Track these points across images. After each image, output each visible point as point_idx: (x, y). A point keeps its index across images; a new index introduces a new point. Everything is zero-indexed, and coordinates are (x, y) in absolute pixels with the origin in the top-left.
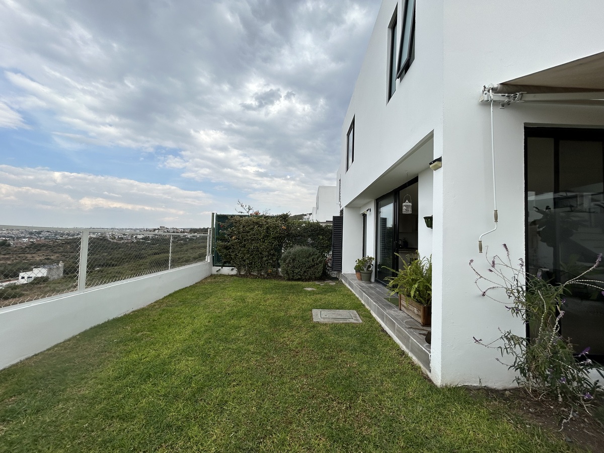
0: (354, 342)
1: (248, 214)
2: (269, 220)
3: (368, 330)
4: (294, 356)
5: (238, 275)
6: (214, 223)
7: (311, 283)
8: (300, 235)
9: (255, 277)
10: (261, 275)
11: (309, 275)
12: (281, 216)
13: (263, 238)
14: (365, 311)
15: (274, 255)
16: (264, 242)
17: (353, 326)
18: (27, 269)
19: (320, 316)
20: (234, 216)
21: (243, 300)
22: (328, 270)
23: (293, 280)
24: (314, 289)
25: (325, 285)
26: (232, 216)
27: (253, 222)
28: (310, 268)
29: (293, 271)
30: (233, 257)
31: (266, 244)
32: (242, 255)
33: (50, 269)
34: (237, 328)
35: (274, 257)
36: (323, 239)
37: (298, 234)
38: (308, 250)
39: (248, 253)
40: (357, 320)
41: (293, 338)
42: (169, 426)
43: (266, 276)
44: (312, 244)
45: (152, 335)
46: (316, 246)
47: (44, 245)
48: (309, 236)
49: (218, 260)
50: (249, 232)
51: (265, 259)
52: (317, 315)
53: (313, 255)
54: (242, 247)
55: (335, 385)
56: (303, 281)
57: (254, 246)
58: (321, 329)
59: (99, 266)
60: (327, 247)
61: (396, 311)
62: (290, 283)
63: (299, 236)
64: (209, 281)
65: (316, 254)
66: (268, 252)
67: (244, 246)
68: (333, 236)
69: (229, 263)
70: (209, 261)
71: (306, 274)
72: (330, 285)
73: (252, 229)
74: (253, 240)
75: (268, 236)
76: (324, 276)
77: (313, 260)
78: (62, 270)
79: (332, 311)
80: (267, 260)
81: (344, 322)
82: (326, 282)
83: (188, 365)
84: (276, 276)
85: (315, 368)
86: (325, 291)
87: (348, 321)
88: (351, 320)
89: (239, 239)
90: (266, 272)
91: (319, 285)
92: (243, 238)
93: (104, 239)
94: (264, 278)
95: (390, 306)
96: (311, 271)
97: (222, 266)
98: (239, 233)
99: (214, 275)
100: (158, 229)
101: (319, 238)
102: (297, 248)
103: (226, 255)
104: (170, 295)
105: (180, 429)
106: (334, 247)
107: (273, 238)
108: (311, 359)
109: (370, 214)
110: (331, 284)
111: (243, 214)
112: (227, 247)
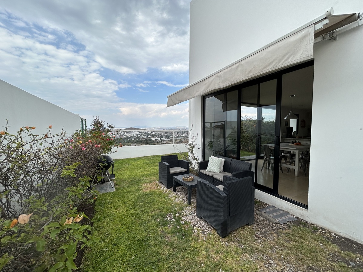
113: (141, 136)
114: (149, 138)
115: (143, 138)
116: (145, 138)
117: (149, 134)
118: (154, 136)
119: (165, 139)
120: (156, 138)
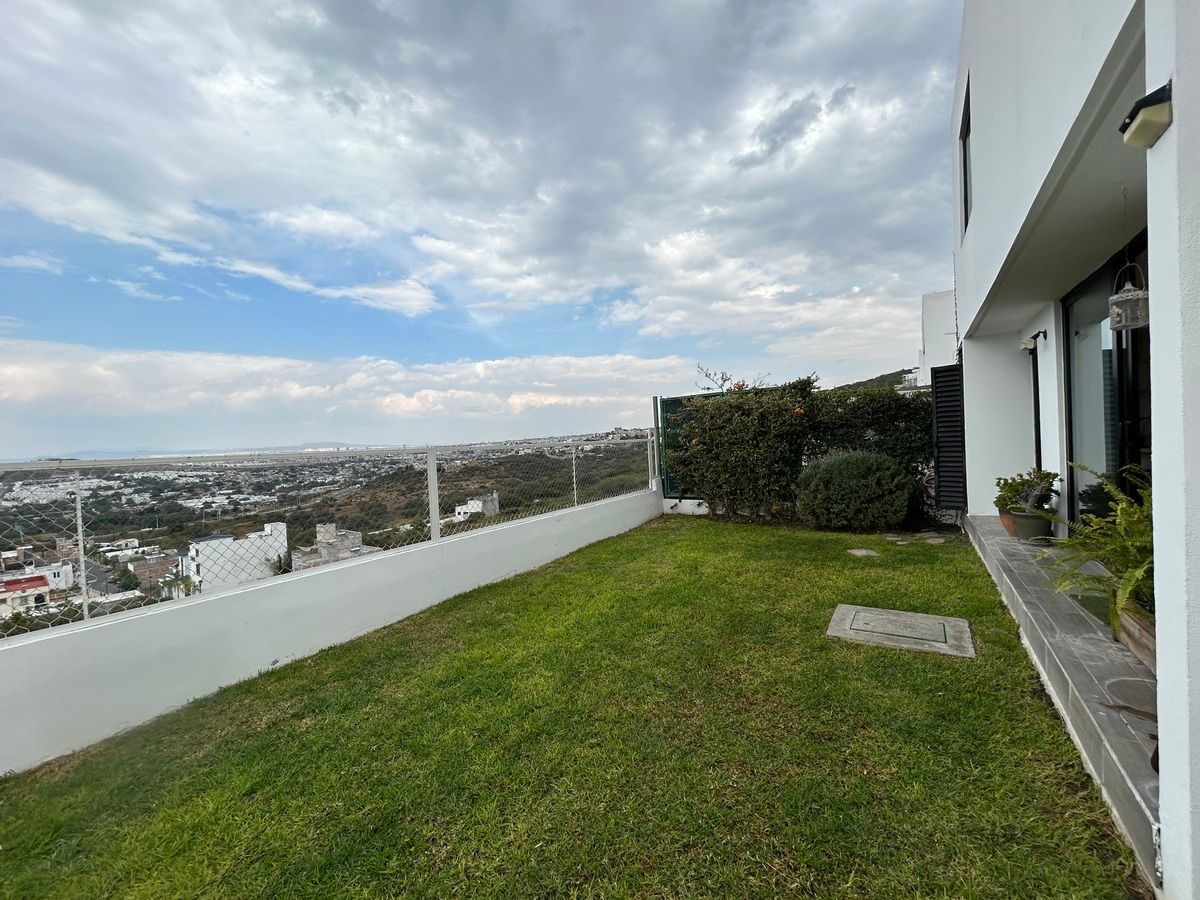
0: (916, 710)
1: (720, 391)
2: (765, 399)
3: (983, 682)
4: (738, 712)
5: (712, 517)
6: (659, 416)
7: (873, 537)
8: (846, 423)
9: (746, 521)
10: (758, 516)
11: (870, 517)
12: (793, 386)
13: (755, 438)
14: (999, 625)
15: (782, 473)
16: (757, 446)
17: (940, 662)
18: (463, 502)
19: (851, 623)
20: (692, 397)
21: (694, 568)
22: (930, 506)
23: (828, 528)
24: (873, 553)
25: (909, 546)
26: (690, 399)
27: (730, 405)
28: (870, 501)
29: (827, 509)
30: (696, 479)
31: (762, 451)
32: (714, 476)
33: (485, 502)
34: (653, 625)
35: (782, 479)
36: (908, 429)
37: (839, 422)
38: (863, 461)
39: (726, 471)
40: (959, 648)
41: (761, 668)
42: (461, 789)
43: (769, 518)
44: (879, 445)
45: (516, 620)
46: (889, 448)
47: (476, 469)
48: (868, 426)
49: (674, 487)
50: (724, 427)
51: (761, 482)
52: (843, 620)
53: (878, 470)
54: (713, 459)
55: (801, 814)
56: (854, 531)
57: (736, 457)
58: (838, 656)
59: (538, 496)
60: (921, 449)
61: (1096, 642)
62: (819, 535)
63: (841, 426)
64: (653, 526)
65: (888, 469)
66: (769, 467)
67: (717, 457)
68: (935, 421)
69: (693, 492)
70: (654, 489)
71: (861, 516)
72: (924, 545)
73: (729, 421)
74: (733, 443)
75: (765, 433)
76: (916, 520)
77: (879, 483)
78: (496, 503)
79: (892, 615)
80: (768, 485)
81: (914, 647)
82: (918, 535)
83: (539, 684)
84: (791, 520)
85: (774, 754)
86: (902, 560)
87: (926, 648)
88: (938, 645)
89: (704, 444)
90: (768, 511)
91: (893, 543)
92: (712, 440)
93: (541, 455)
94: (765, 523)
95: (1082, 621)
96: (874, 509)
97: (681, 498)
98: (704, 431)
99: (667, 515)
100: (613, 433)
101: (897, 428)
102: (835, 456)
103: (684, 477)
104: (580, 551)
105: (474, 799)
106: (940, 447)
107: (775, 436)
108: (775, 727)
109: (1046, 347)
110: (931, 541)
111: (710, 392)
112: (685, 460)
113: (118, 496)
114: (167, 499)
115: (130, 502)
116: (142, 504)
117: (168, 485)
118: (192, 491)
119: (254, 499)
120: (204, 499)
